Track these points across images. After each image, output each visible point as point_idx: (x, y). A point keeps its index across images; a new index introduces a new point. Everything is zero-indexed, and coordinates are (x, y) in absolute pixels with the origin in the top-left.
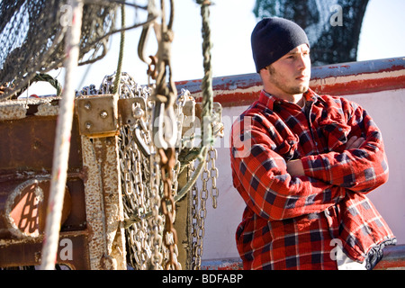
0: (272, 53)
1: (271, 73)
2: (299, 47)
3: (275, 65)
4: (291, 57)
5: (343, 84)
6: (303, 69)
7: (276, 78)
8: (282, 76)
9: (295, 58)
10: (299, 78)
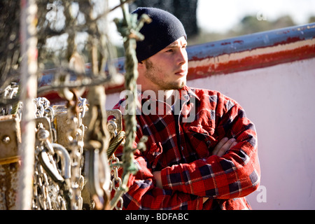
0: (149, 47)
1: (147, 67)
2: (178, 41)
3: (153, 59)
4: (170, 51)
5: (237, 61)
6: (183, 63)
7: (153, 73)
8: (160, 71)
9: (175, 52)
10: (178, 73)
